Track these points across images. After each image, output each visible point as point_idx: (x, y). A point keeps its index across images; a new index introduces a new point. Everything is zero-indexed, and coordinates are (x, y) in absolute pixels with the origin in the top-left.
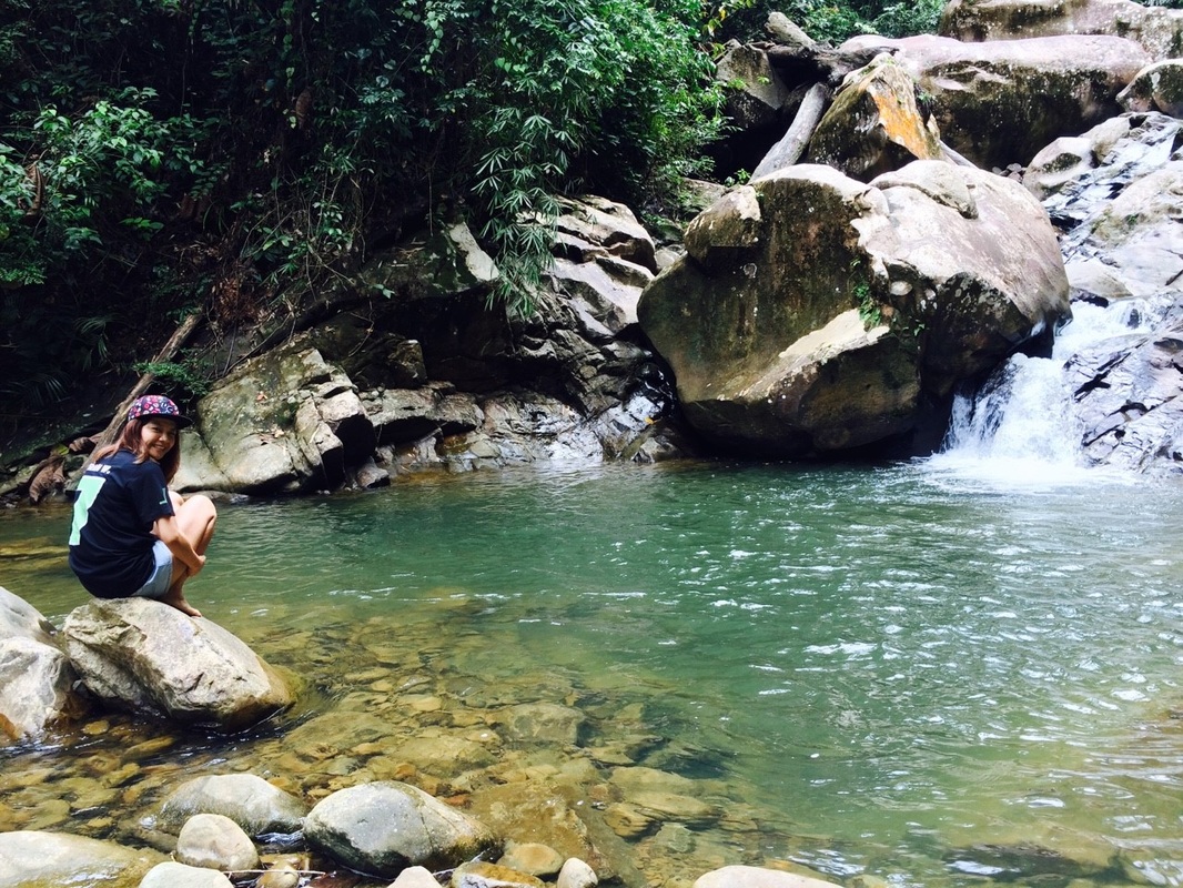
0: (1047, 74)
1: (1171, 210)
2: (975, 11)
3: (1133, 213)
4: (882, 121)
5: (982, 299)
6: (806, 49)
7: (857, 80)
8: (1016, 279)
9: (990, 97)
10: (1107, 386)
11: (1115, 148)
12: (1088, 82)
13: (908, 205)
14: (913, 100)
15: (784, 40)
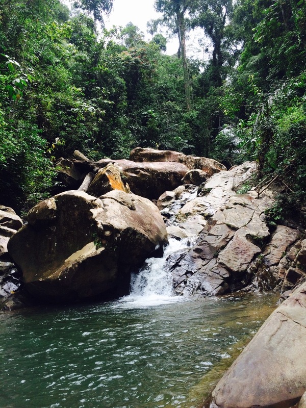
0: (161, 172)
1: (198, 211)
2: (139, 154)
3: (187, 212)
4: (110, 183)
5: (137, 237)
6: (86, 161)
7: (102, 171)
8: (148, 230)
9: (144, 179)
10: (180, 266)
11: (182, 194)
12: (172, 175)
13: (110, 204)
14: (120, 178)
15: (80, 158)
